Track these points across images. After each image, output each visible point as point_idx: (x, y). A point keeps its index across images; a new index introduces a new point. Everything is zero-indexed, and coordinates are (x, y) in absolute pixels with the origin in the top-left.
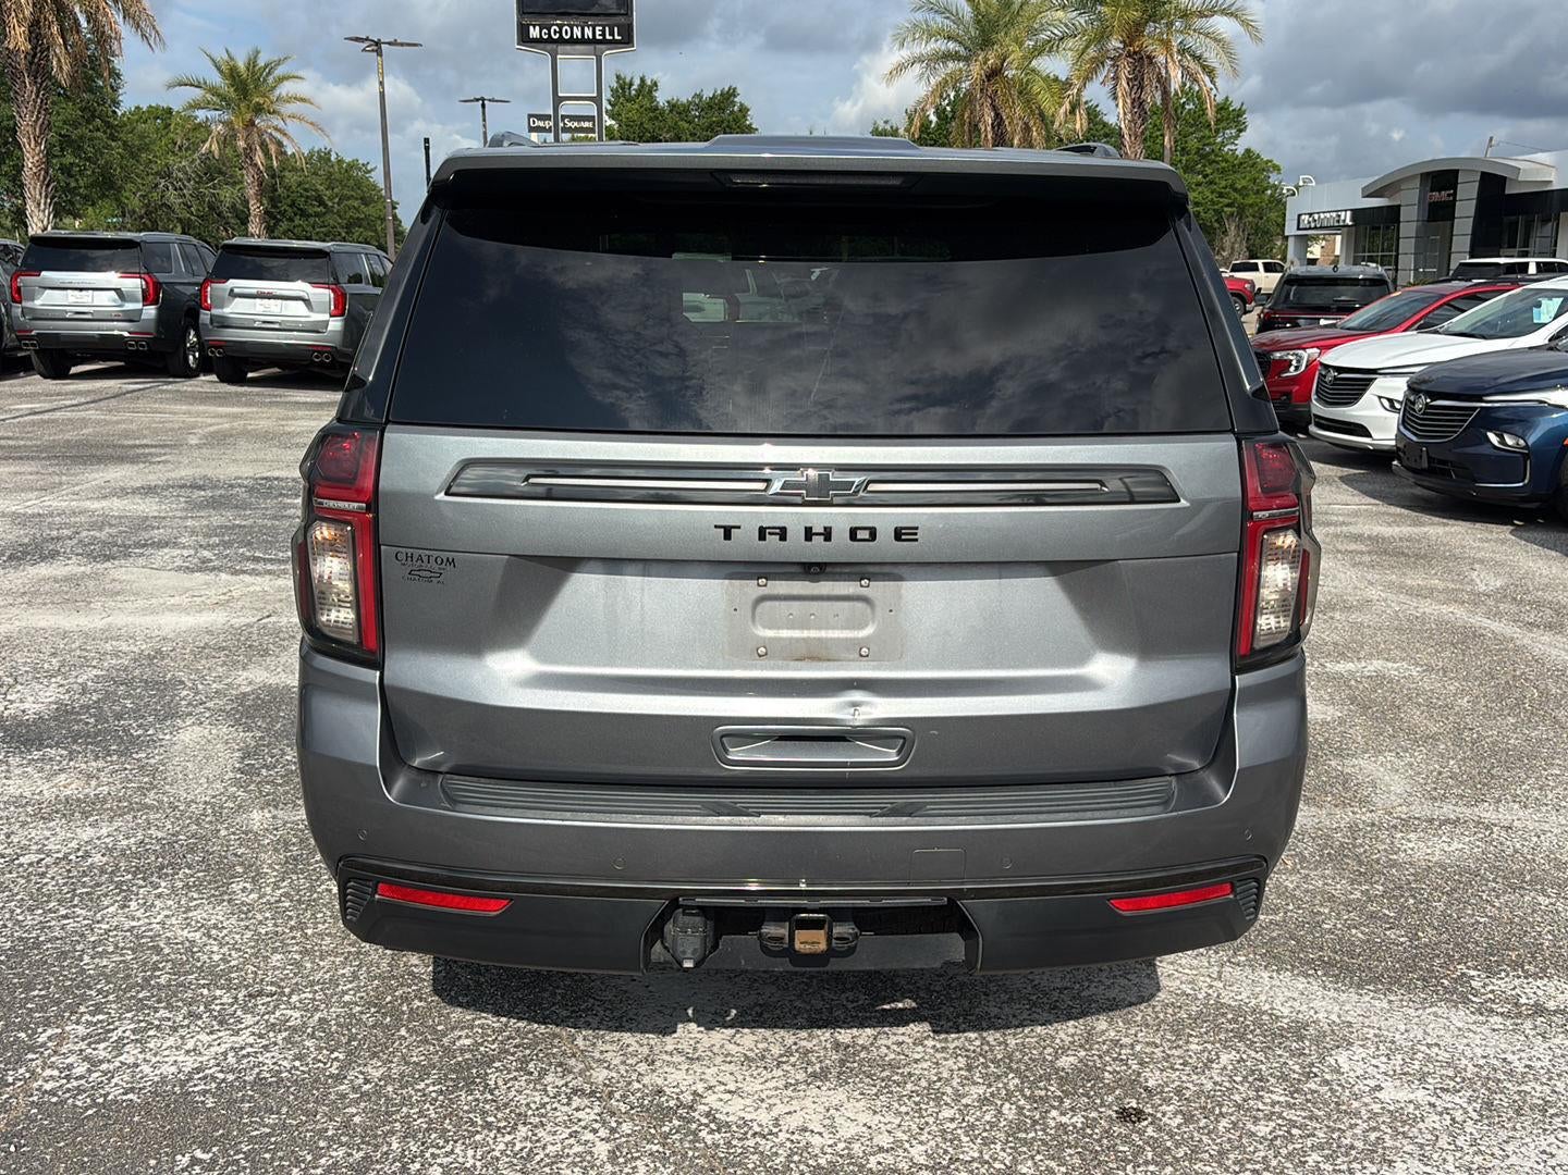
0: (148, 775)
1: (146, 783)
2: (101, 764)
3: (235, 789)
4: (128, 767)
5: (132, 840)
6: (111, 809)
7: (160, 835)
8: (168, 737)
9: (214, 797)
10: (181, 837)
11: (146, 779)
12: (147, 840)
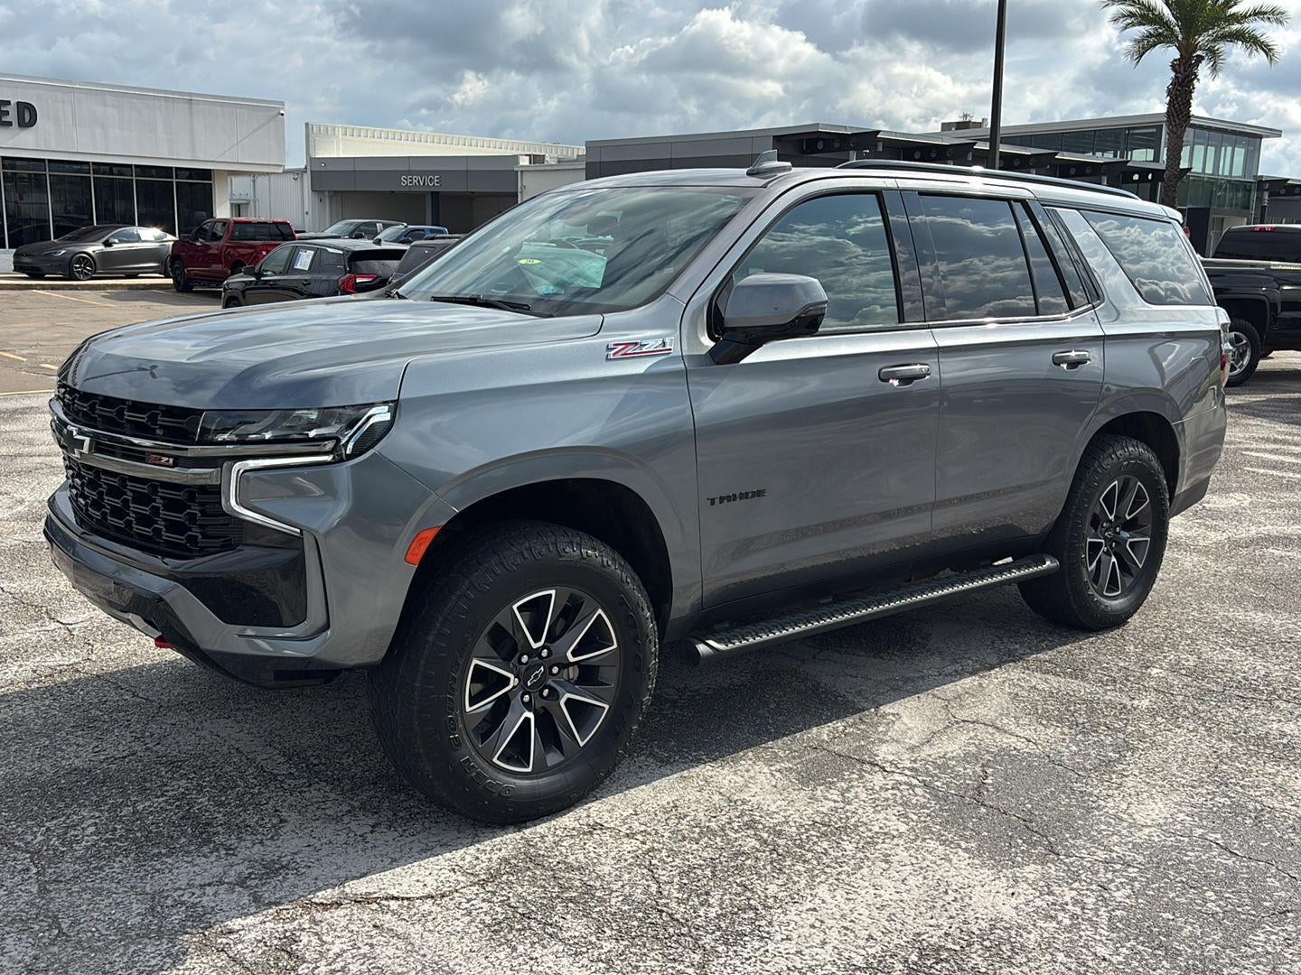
0: (1222, 771)
1: (1226, 764)
2: (1268, 801)
3: (1147, 732)
4: (1238, 788)
5: (1254, 711)
6: (1266, 747)
7: (1230, 710)
8: (1182, 816)
9: (1170, 730)
10: (1214, 704)
11: (1225, 767)
12: (1242, 709)
